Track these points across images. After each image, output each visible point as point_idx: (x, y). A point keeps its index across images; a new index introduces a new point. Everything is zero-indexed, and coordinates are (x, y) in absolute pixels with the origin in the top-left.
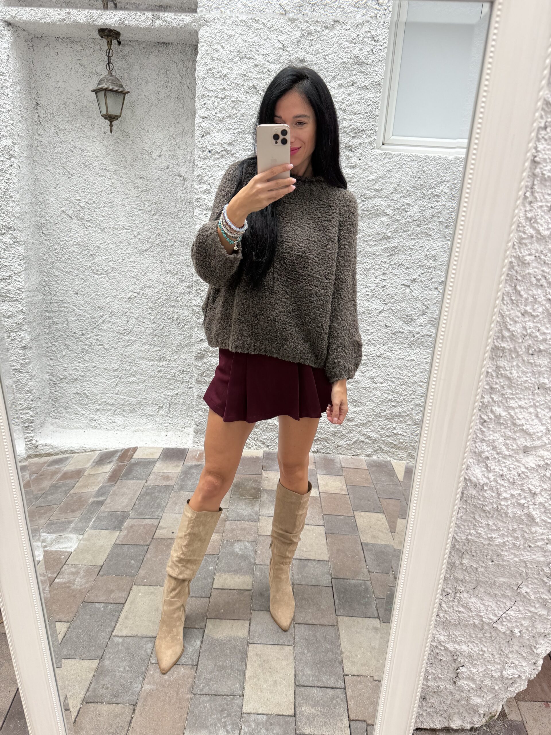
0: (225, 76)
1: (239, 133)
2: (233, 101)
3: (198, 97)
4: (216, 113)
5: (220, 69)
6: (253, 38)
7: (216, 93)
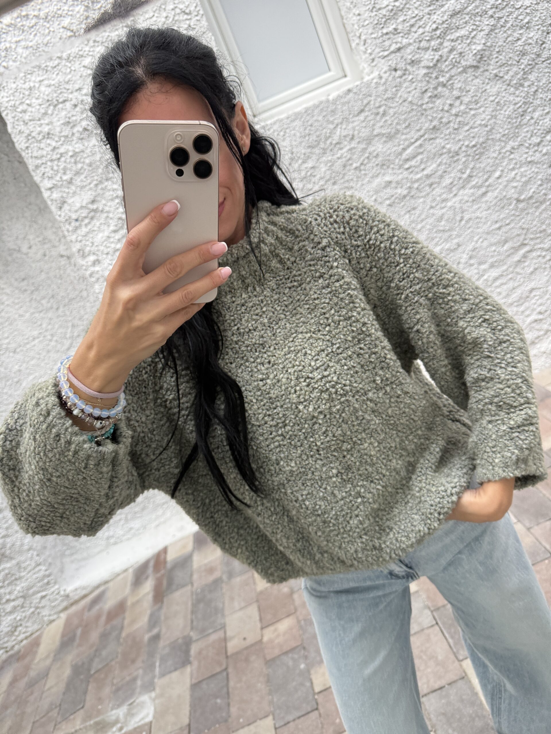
0: (48, 134)
1: (96, 185)
2: (71, 156)
3: (33, 171)
4: (61, 178)
5: (39, 129)
6: (56, 78)
7: (49, 156)
